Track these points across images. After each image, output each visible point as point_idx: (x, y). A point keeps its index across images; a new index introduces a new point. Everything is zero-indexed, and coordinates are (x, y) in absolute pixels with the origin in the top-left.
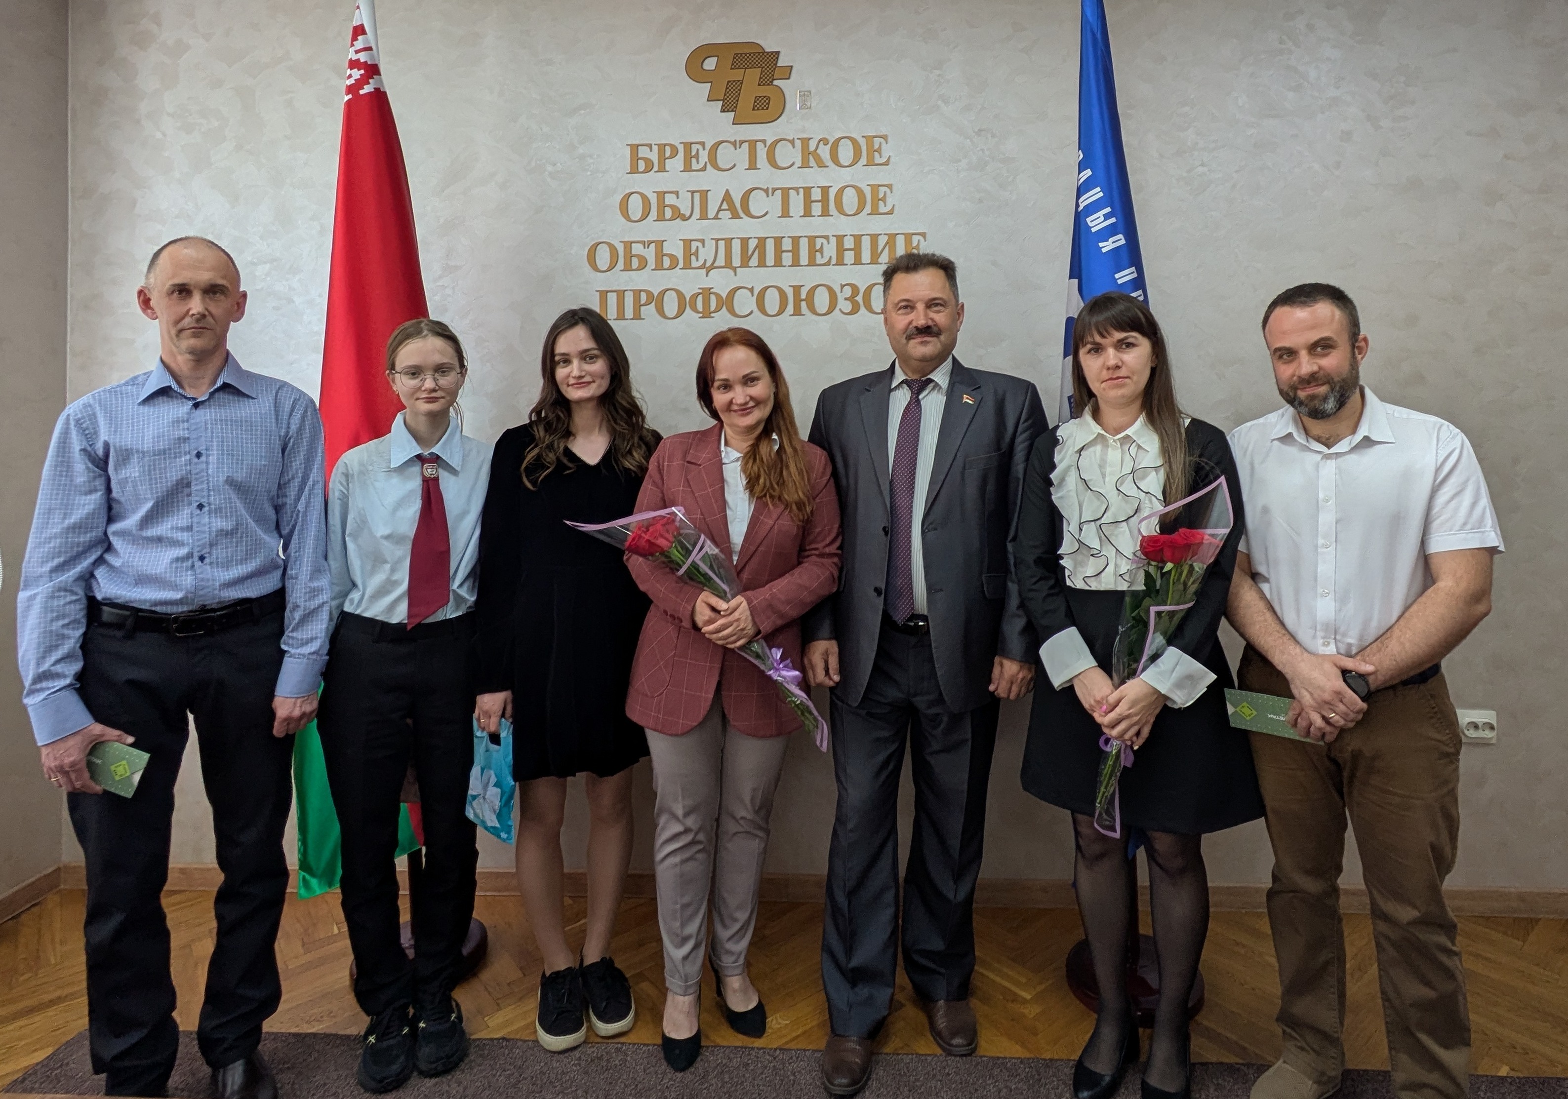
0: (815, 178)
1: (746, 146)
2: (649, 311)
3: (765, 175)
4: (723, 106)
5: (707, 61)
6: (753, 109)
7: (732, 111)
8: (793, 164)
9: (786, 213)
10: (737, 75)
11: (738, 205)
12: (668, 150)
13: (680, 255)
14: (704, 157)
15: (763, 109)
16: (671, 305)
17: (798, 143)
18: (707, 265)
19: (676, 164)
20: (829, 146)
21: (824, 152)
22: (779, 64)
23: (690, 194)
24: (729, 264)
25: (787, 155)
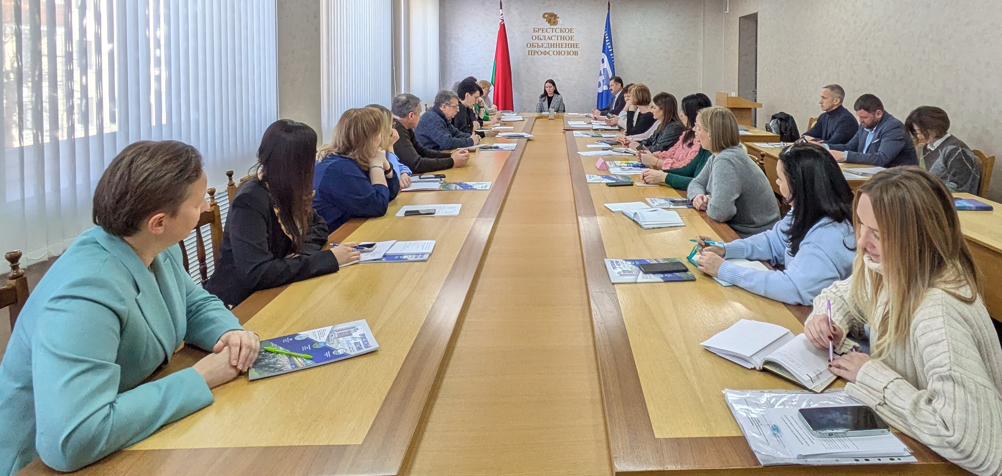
0: (562, 34)
1: (552, 29)
2: (536, 54)
3: (554, 34)
4: (548, 22)
5: (546, 15)
6: (553, 23)
7: (550, 23)
8: (559, 32)
9: (557, 39)
10: (550, 18)
11: (550, 38)
12: (539, 29)
13: (541, 45)
14: (545, 30)
16: (539, 53)
17: (560, 29)
19: (541, 31)
21: (564, 30)
22: (557, 16)
23: (543, 36)
24: (549, 47)
25: (558, 30)
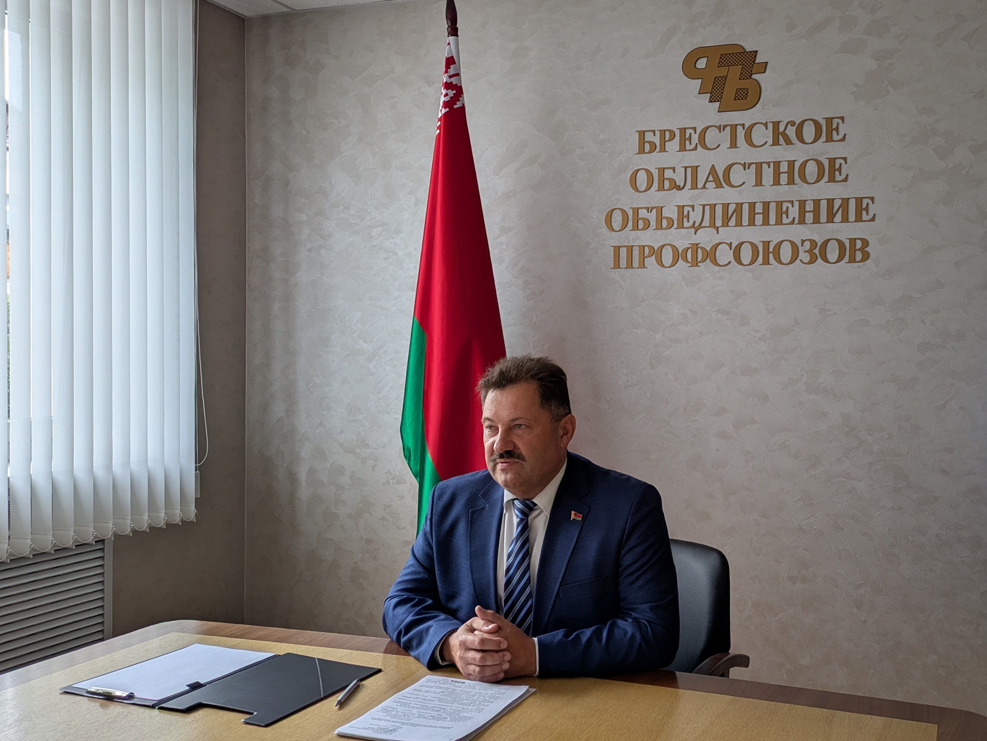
0: (784, 153)
1: (728, 129)
2: (651, 261)
3: (743, 152)
4: (711, 97)
5: (699, 61)
6: (735, 99)
7: (718, 101)
8: (766, 142)
9: (759, 182)
10: (723, 71)
11: (721, 177)
12: (667, 134)
13: (675, 216)
14: (695, 138)
15: (742, 99)
16: (667, 256)
17: (770, 126)
18: (696, 225)
19: (673, 146)
20: (795, 127)
21: (791, 132)
22: (757, 62)
23: (683, 169)
24: (713, 224)
25: (761, 135)
